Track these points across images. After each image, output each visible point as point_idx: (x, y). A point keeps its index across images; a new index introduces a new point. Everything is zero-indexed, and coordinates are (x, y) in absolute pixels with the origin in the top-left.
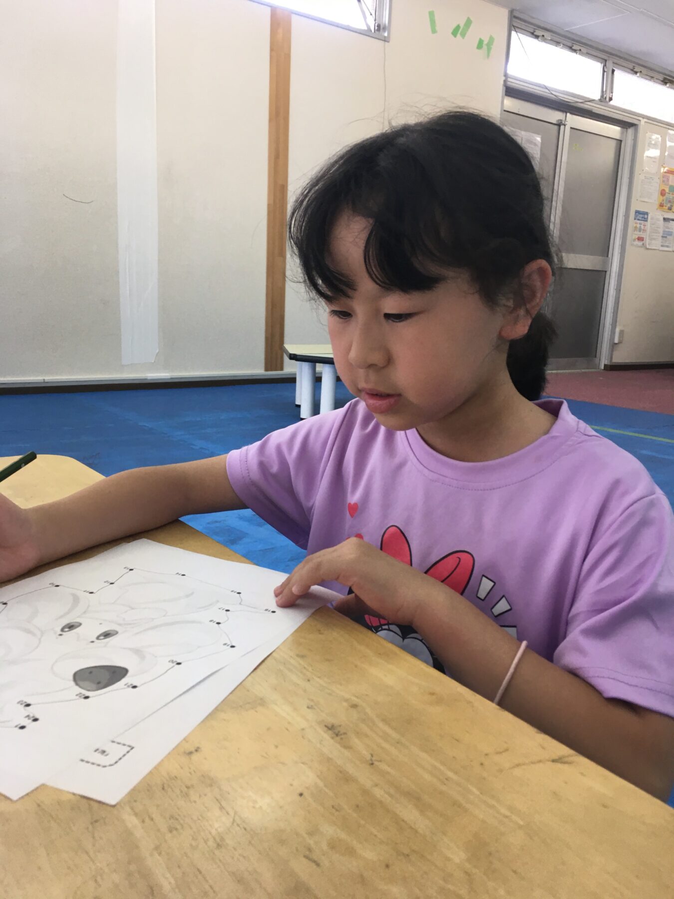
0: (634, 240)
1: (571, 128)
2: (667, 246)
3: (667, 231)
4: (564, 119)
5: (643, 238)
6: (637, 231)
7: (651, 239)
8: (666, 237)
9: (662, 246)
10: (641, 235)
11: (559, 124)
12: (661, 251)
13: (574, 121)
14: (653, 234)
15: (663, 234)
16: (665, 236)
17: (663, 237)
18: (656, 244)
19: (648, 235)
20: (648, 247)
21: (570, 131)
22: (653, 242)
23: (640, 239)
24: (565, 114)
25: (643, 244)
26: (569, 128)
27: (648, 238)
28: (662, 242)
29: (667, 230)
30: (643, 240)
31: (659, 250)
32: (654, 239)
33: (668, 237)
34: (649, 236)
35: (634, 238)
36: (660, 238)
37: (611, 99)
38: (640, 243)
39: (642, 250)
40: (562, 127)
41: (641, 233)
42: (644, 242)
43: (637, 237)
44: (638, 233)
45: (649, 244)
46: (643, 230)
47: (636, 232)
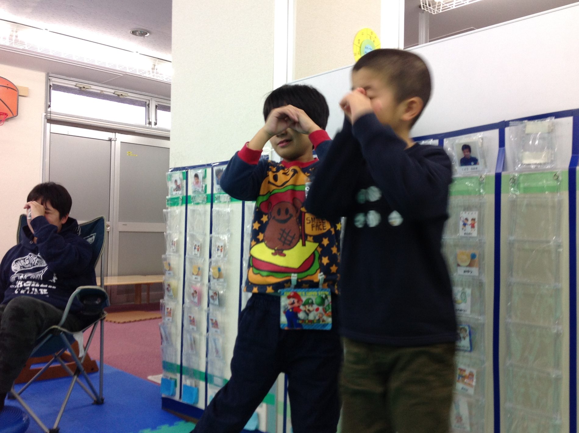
1: (121, 142)
4: (114, 137)
11: (110, 140)
13: (121, 138)
21: (121, 144)
24: (114, 134)
26: (120, 143)
37: (156, 124)
40: (113, 142)
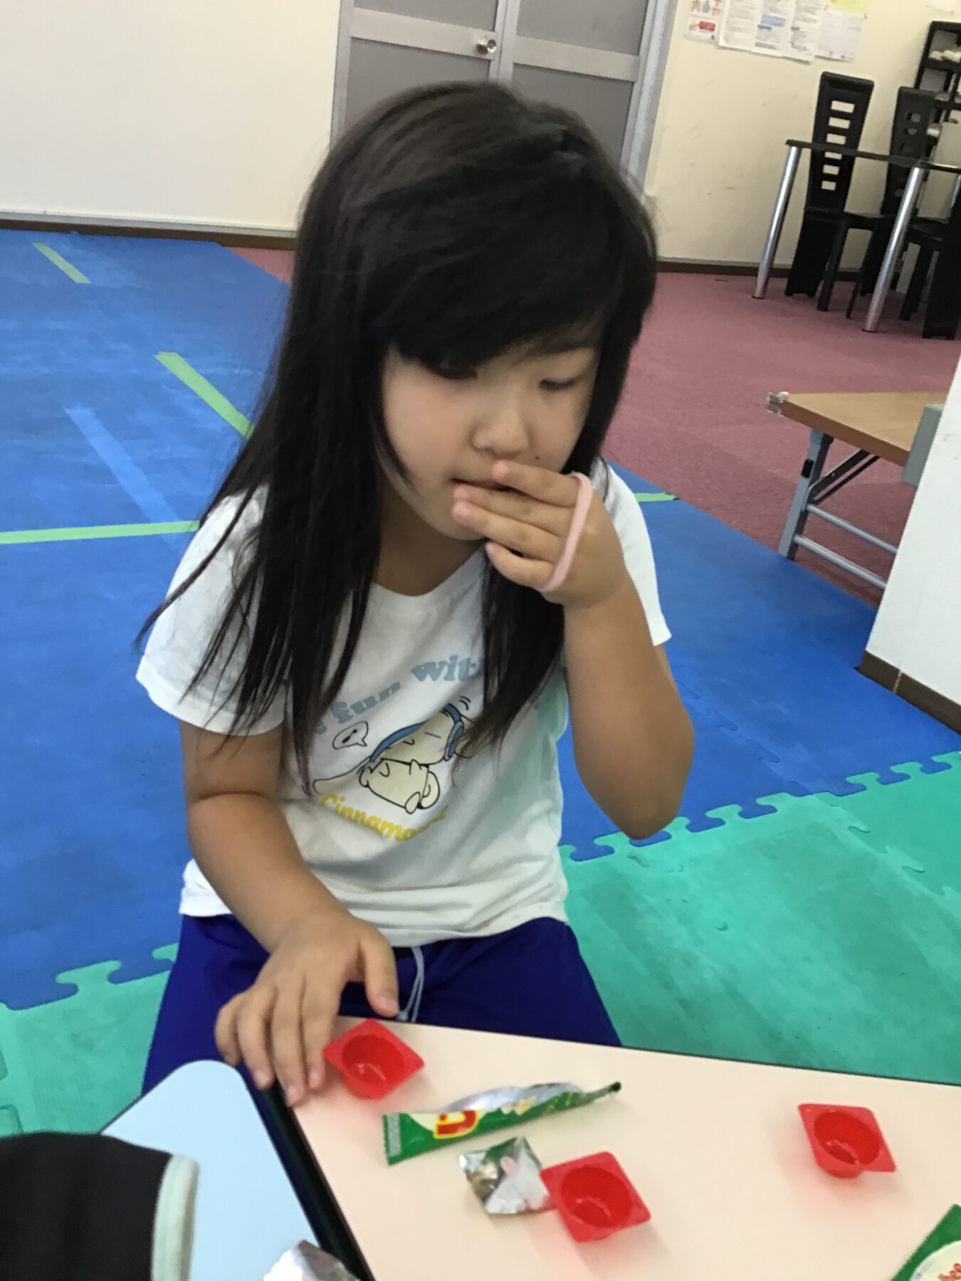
0: (692, 27)
2: (772, 47)
3: (769, 16)
5: (714, 25)
6: (699, 10)
7: (733, 29)
8: (769, 28)
9: (758, 45)
10: (709, 18)
12: (754, 53)
14: (737, 20)
15: (762, 21)
16: (770, 26)
17: (761, 27)
18: (747, 38)
19: (725, 20)
20: (722, 43)
22: (737, 35)
23: (703, 26)
25: (713, 37)
27: (724, 25)
28: (758, 37)
29: (772, 14)
30: (712, 30)
31: (749, 52)
32: (740, 30)
33: (774, 28)
34: (727, 22)
35: (690, 22)
36: (756, 28)
38: (708, 34)
39: (711, 47)
41: (709, 14)
42: (715, 33)
43: (698, 23)
44: (705, 15)
45: (726, 39)
46: (715, 10)
47: (695, 12)
